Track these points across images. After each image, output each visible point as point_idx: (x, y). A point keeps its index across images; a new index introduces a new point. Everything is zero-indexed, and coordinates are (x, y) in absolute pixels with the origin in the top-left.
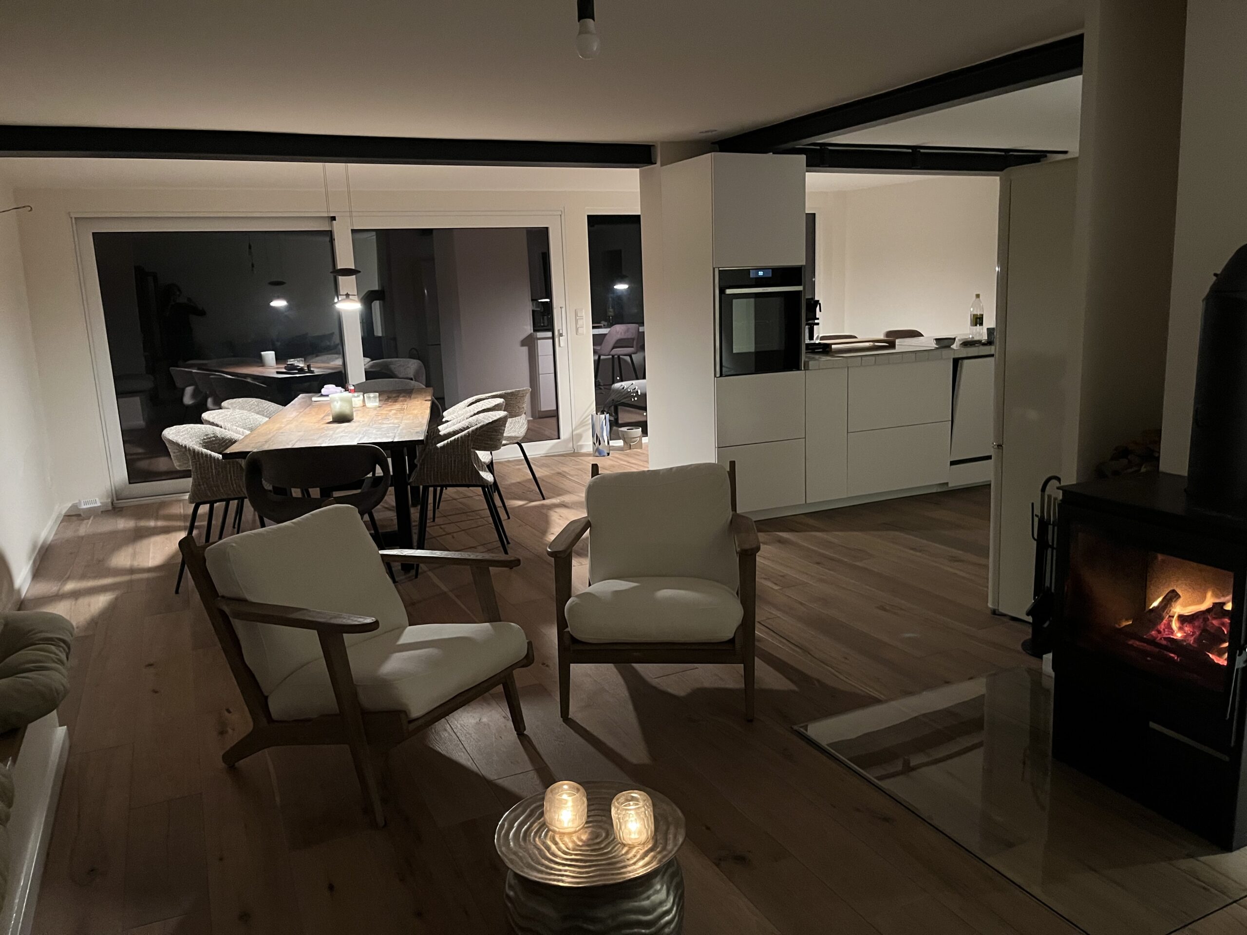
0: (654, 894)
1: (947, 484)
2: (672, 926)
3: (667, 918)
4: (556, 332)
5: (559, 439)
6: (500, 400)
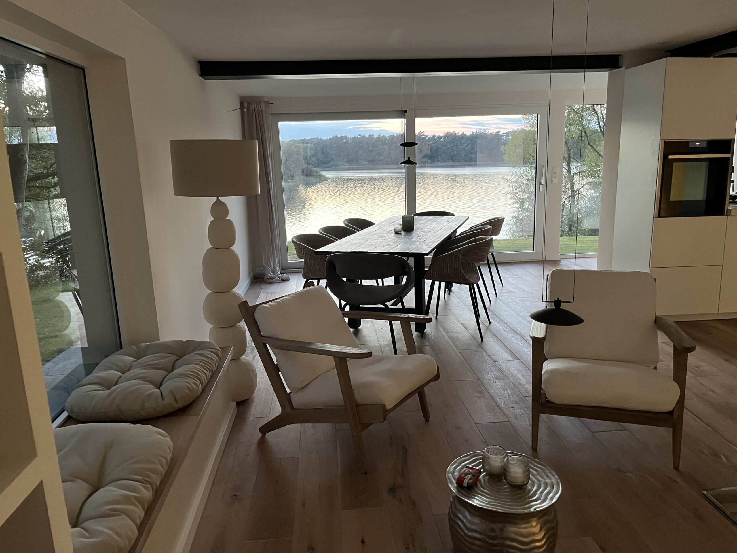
4: (537, 182)
5: (534, 250)
6: (489, 227)
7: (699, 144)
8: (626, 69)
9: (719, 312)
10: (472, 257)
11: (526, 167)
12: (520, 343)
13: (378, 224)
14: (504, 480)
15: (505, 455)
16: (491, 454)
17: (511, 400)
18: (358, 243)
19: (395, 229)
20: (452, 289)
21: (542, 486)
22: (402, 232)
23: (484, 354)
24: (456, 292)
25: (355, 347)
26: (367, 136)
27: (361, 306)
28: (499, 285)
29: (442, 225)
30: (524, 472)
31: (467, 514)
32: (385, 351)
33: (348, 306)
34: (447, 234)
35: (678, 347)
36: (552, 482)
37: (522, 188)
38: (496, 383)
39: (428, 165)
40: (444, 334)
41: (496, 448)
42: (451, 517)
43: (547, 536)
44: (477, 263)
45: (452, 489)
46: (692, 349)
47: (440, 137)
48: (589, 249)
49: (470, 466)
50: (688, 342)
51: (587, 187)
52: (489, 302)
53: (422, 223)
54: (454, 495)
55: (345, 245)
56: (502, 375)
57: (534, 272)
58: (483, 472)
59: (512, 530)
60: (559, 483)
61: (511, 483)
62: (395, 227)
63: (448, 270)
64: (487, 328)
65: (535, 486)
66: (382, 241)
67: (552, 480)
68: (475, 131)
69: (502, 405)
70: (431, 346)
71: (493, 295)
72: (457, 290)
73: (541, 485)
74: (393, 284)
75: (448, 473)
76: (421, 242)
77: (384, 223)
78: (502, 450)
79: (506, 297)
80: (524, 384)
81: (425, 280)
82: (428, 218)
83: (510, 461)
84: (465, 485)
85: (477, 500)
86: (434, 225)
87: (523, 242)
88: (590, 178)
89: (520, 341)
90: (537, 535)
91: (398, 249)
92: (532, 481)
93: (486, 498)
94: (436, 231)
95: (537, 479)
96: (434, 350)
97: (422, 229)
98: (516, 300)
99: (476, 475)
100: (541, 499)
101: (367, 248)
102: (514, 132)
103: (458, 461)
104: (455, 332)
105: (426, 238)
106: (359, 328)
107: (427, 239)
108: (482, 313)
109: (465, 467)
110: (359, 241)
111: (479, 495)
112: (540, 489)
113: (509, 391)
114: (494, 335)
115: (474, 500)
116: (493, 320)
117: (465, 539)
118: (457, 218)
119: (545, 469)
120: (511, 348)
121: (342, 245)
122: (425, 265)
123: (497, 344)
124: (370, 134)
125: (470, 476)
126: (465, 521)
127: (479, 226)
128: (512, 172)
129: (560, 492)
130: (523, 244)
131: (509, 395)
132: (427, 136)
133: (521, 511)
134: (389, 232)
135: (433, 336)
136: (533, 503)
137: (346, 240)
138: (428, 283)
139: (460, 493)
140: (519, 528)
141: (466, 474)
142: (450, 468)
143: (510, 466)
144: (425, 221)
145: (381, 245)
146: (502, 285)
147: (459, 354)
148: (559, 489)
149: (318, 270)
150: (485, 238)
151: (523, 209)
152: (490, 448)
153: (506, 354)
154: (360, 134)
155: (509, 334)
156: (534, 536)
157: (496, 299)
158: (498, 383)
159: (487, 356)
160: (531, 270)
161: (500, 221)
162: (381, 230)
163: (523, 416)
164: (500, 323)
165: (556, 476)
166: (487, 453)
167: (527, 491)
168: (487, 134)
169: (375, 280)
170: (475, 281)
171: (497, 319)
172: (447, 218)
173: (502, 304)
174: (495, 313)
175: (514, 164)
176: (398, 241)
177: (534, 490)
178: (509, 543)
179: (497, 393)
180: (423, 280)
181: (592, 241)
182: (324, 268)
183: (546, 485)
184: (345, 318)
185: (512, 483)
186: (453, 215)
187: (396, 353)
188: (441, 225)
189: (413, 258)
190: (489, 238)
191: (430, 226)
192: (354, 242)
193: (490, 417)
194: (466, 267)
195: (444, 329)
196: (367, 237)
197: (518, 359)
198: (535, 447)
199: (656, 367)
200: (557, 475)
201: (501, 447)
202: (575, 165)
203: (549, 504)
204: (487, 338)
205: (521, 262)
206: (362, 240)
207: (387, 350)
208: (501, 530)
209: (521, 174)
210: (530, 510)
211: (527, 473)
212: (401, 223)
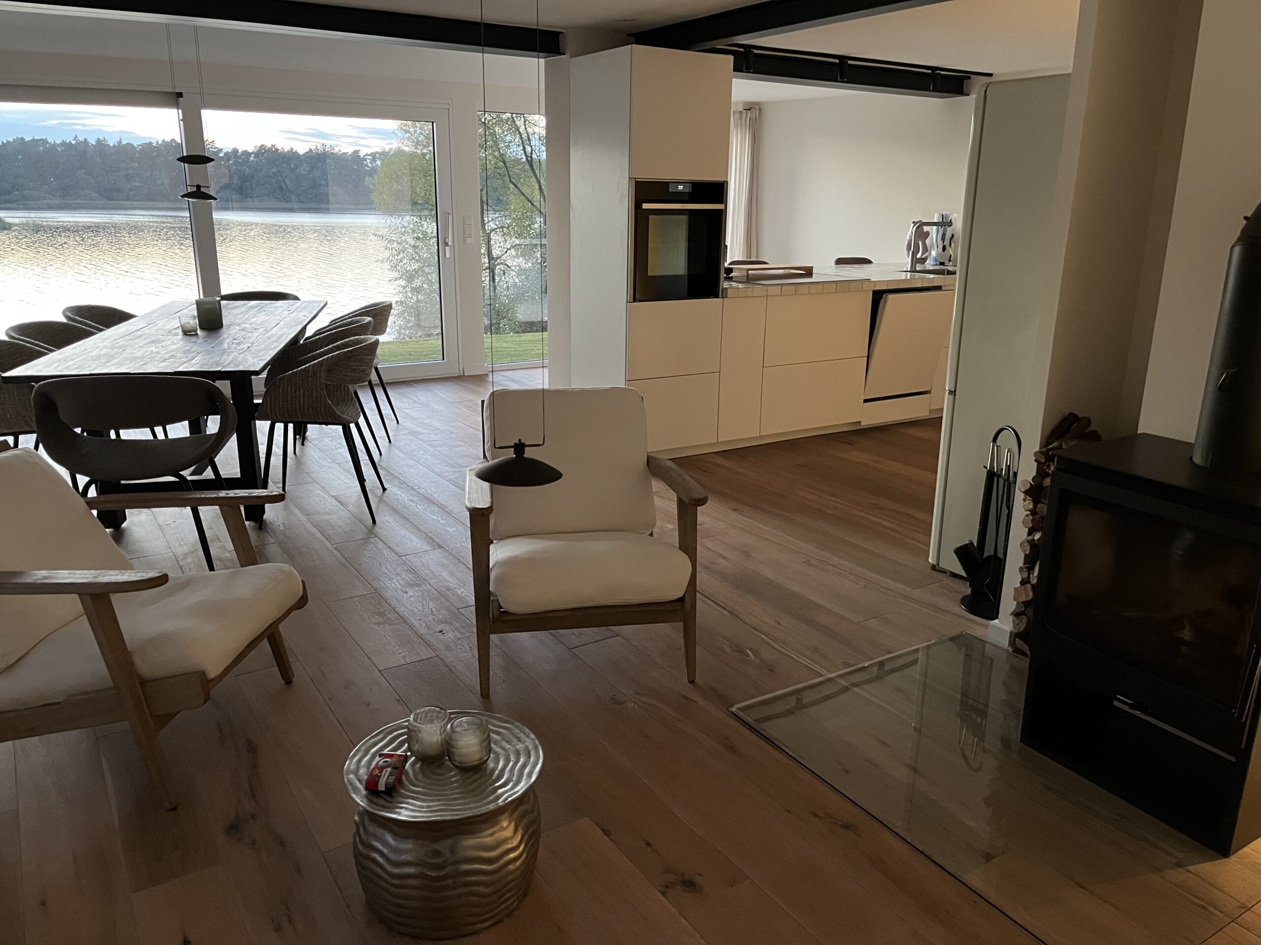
0: (499, 831)
1: (860, 422)
2: (518, 863)
3: (512, 855)
4: (441, 241)
5: (443, 359)
6: (368, 319)
7: (682, 187)
8: (572, 57)
9: (719, 441)
10: (344, 375)
11: (412, 215)
12: (440, 519)
13: (143, 317)
14: (448, 763)
15: (446, 720)
16: (422, 722)
17: (437, 619)
18: (104, 354)
19: (182, 326)
20: (307, 434)
21: (512, 758)
22: (199, 332)
23: (381, 545)
24: (316, 439)
25: (126, 569)
26: (92, 141)
27: (123, 482)
28: (392, 423)
29: (279, 317)
30: (482, 742)
31: (390, 839)
32: (187, 564)
33: (93, 486)
34: (292, 333)
35: (684, 499)
36: (527, 747)
37: (408, 252)
38: (407, 593)
39: (232, 205)
40: (303, 518)
41: (428, 712)
42: (359, 851)
43: (526, 837)
44: (353, 385)
45: (359, 801)
46: (702, 502)
47: (247, 154)
48: (527, 354)
49: (386, 751)
50: (698, 492)
51: (513, 252)
52: (378, 453)
53: (239, 314)
54: (361, 809)
55: (72, 360)
56: (417, 579)
57: (449, 397)
58: (411, 757)
59: (470, 844)
60: (537, 746)
61: (461, 765)
62: (183, 322)
63: (302, 400)
64: (381, 499)
65: (501, 760)
66: (157, 350)
67: (526, 744)
68: (313, 148)
69: (423, 630)
70: (280, 543)
71: (384, 440)
72: (317, 436)
73: (509, 756)
74: (188, 435)
75: (347, 774)
76: (242, 349)
77: (155, 315)
78: (441, 712)
79: (405, 442)
80: (455, 588)
81: (257, 422)
82: (249, 305)
83: (456, 728)
84: (382, 787)
85: (406, 809)
86: (262, 317)
87: (420, 344)
88: (516, 237)
89: (439, 516)
90: (510, 841)
91: (196, 364)
92: (495, 753)
93: (422, 802)
94: (268, 329)
95: (503, 748)
96: (286, 551)
97: (239, 325)
98: (425, 445)
99: (398, 766)
100: (514, 779)
101: (128, 364)
102: (384, 154)
103: (363, 748)
104: (322, 513)
105: (251, 341)
106: (124, 525)
107: (252, 343)
108: (368, 474)
109: (378, 754)
110: (105, 351)
111: (411, 801)
112: (509, 763)
113: (431, 605)
114: (395, 510)
115: (402, 810)
116: (390, 484)
117: (386, 881)
118: (305, 304)
119: (513, 727)
120: (426, 529)
121: (65, 360)
122: (254, 394)
123: (401, 525)
124: (99, 139)
125: (389, 769)
126: (385, 851)
127: (348, 318)
128: (389, 224)
129: (541, 761)
130: (421, 348)
131: (432, 611)
132: (221, 150)
133: (484, 809)
134: (169, 332)
135: (281, 525)
136: (500, 791)
137: (74, 350)
138: (262, 427)
139: (373, 805)
140: (483, 838)
141: (381, 769)
142: (349, 763)
143: (457, 736)
144: (243, 309)
145: (156, 358)
146: (398, 422)
147: (336, 552)
148: (539, 756)
149: (13, 416)
150: (363, 339)
151: (412, 288)
152: (419, 713)
153: (416, 540)
154: (76, 137)
155: (420, 505)
156: (506, 844)
157: (390, 446)
158: (411, 593)
159: (386, 549)
160: (442, 393)
161: (385, 308)
162: (152, 329)
163: (460, 642)
164: (403, 488)
165: (532, 736)
166: (415, 723)
167: (488, 772)
168: (336, 153)
169: (148, 430)
170: (352, 418)
171: (396, 482)
172: (286, 304)
173: (401, 455)
174: (391, 471)
175: (391, 210)
176: (194, 349)
177: (500, 767)
178: (466, 867)
179: (412, 611)
180: (252, 422)
181: (530, 341)
182: (27, 411)
183: (518, 754)
184: (92, 511)
185: (464, 765)
186: (296, 298)
187: (211, 568)
188: (277, 317)
189: (229, 381)
190: (370, 339)
191: (255, 319)
192: (93, 354)
193: (403, 654)
194: (334, 393)
195: (301, 509)
196: (121, 342)
197: (440, 547)
198: (485, 693)
199: (652, 533)
200: (535, 734)
201: (438, 707)
202: (492, 215)
203: (527, 786)
204: (382, 517)
205: (424, 380)
206: (112, 348)
207: (191, 563)
208: (453, 850)
209: (404, 227)
210: (497, 804)
211: (485, 744)
212: (195, 313)
